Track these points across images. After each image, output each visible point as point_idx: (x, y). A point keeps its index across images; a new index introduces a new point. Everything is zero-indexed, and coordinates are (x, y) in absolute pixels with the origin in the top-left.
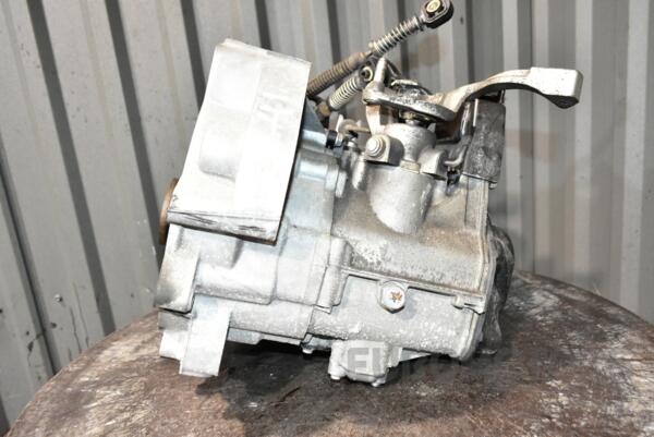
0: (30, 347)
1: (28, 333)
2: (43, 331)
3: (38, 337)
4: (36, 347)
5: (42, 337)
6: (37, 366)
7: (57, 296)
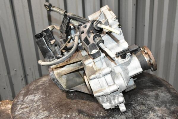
0: (22, 80)
1: (22, 76)
2: (26, 76)
3: (24, 77)
4: (24, 80)
5: (25, 78)
6: (23, 84)
7: (29, 68)
